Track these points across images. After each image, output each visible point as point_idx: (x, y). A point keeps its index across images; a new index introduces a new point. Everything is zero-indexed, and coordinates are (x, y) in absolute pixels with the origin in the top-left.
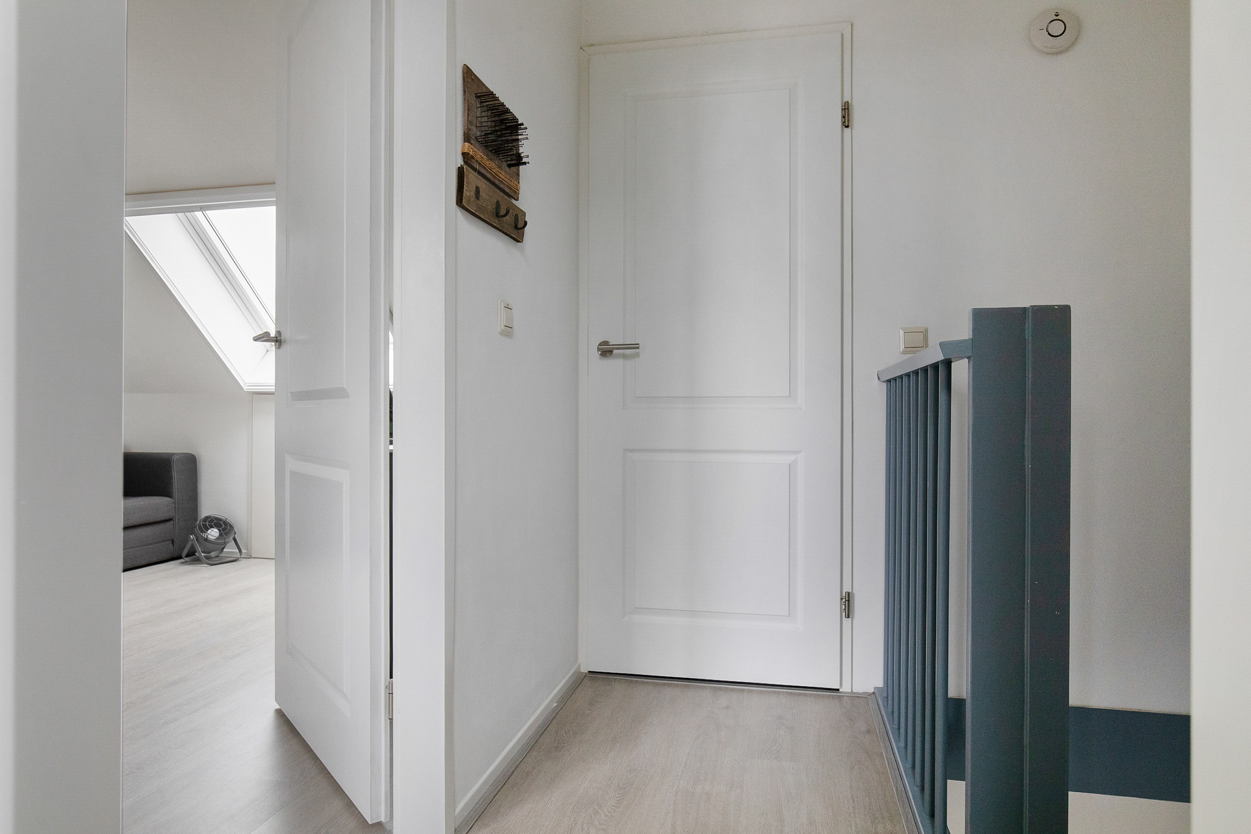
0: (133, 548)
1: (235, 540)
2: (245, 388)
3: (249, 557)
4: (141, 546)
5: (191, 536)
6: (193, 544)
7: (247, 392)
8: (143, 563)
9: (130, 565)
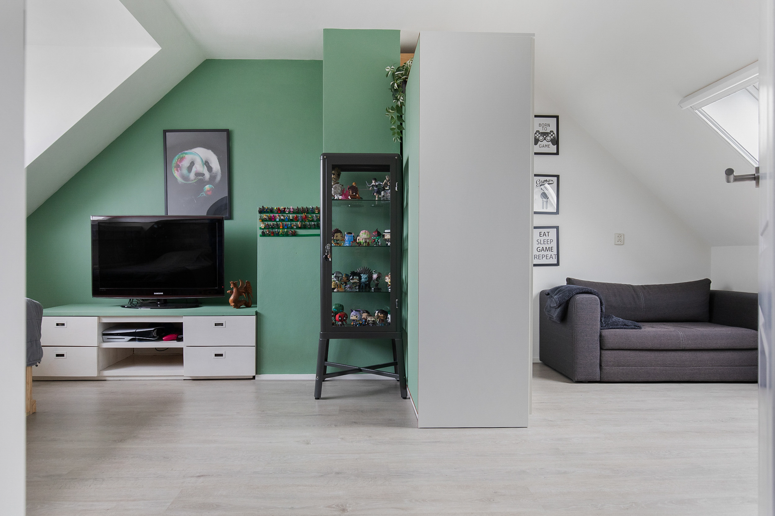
4: (729, 366)
9: (718, 379)
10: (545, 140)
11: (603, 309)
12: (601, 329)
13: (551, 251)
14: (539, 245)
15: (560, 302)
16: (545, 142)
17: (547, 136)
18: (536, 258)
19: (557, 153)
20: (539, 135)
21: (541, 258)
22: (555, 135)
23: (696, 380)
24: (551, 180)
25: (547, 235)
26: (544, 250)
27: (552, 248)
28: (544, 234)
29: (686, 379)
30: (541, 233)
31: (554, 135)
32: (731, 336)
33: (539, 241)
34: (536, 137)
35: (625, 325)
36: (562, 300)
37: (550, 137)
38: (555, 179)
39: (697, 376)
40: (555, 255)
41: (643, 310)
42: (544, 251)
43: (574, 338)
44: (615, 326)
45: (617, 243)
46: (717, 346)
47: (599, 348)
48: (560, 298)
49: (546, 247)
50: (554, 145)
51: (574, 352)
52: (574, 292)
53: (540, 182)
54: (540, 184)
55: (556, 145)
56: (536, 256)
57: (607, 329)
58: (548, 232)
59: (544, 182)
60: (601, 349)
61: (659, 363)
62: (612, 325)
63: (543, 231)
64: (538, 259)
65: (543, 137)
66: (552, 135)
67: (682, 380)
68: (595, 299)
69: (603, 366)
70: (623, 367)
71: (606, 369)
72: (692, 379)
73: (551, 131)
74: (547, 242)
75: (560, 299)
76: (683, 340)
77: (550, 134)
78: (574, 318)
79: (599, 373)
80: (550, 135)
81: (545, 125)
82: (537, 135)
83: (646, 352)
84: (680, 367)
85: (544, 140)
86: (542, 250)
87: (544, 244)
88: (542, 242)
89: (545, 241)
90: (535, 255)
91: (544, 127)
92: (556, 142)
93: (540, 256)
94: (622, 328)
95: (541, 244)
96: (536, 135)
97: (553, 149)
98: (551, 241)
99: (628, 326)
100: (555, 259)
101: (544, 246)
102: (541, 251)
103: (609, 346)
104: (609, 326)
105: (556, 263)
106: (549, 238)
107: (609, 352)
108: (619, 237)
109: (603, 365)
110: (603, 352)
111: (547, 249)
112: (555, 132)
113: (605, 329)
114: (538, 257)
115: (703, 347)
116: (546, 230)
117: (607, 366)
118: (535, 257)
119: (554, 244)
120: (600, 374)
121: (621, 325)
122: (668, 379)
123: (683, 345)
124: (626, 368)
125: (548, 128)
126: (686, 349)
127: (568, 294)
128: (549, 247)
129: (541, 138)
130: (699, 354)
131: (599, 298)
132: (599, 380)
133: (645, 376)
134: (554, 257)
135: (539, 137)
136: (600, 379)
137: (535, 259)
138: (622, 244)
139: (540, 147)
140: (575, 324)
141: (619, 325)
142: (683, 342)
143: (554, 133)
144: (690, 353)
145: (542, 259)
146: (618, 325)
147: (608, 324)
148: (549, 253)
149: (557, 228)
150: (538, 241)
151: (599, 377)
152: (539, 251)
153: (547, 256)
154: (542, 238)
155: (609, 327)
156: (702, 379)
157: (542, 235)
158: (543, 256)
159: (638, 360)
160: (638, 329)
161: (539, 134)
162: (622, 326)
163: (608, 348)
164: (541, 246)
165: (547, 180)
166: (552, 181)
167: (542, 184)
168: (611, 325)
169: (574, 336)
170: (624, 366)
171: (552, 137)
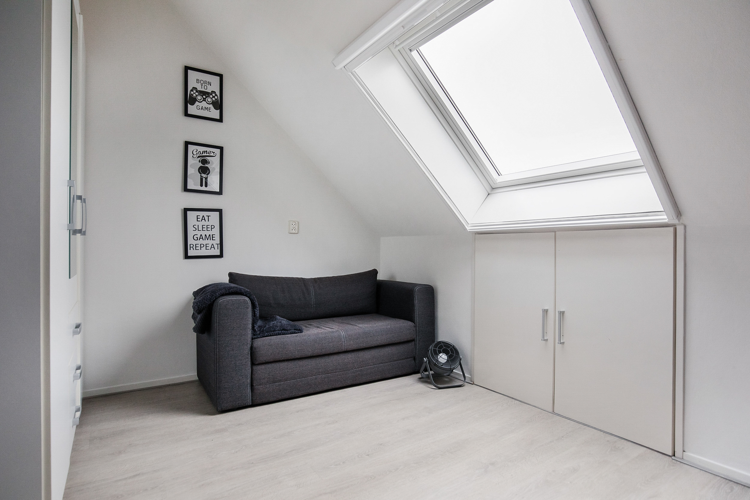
0: (382, 363)
1: (460, 364)
2: (468, 228)
3: (472, 383)
4: (389, 362)
5: (425, 359)
6: (426, 366)
7: (469, 232)
8: (390, 376)
9: (379, 377)
10: (205, 101)
11: (256, 313)
12: (252, 339)
13: (213, 240)
14: (197, 232)
15: (198, 308)
16: (204, 104)
17: (208, 97)
18: (192, 248)
19: (221, 120)
20: (197, 94)
21: (199, 248)
22: (218, 97)
23: (358, 382)
24: (212, 152)
25: (207, 219)
26: (202, 238)
27: (213, 236)
28: (203, 218)
29: (349, 383)
30: (198, 217)
31: (216, 97)
32: (390, 330)
33: (196, 227)
34: (192, 95)
35: (284, 330)
36: (202, 305)
37: (212, 99)
38: (218, 151)
39: (360, 378)
40: (218, 244)
41: (313, 307)
42: (203, 240)
43: (217, 354)
44: (272, 332)
45: (291, 232)
46: (378, 343)
47: (249, 363)
48: (200, 302)
49: (206, 235)
50: (216, 108)
51: (217, 373)
52: (217, 294)
53: (198, 152)
54: (198, 155)
55: (219, 110)
56: (192, 246)
57: (261, 337)
58: (208, 216)
59: (202, 154)
60: (253, 364)
61: (321, 370)
62: (268, 332)
63: (201, 214)
64: (195, 249)
65: (203, 97)
66: (214, 97)
67: (344, 385)
68: (244, 301)
69: (256, 386)
70: (280, 383)
71: (259, 388)
72: (354, 383)
73: (212, 92)
74: (207, 228)
75: (199, 304)
76: (344, 342)
77: (211, 94)
78: (216, 329)
79: (250, 395)
80: (211, 96)
81: (205, 82)
82: (195, 93)
83: (307, 360)
84: (343, 371)
85: (203, 100)
86: (200, 238)
87: (203, 230)
88: (200, 228)
89: (204, 227)
90: (190, 245)
91: (204, 85)
92: (219, 105)
93: (197, 246)
94: (280, 333)
95: (198, 230)
96: (192, 93)
97: (215, 114)
98: (213, 227)
99: (287, 330)
100: (218, 249)
101: (203, 233)
102: (198, 239)
103: (262, 360)
104: (264, 333)
105: (219, 254)
106: (210, 223)
107: (263, 367)
108: (294, 225)
109: (254, 385)
110: (255, 368)
111: (207, 237)
112: (218, 93)
113: (259, 338)
114: (194, 247)
115: (364, 345)
116: (205, 214)
117: (260, 385)
118: (190, 247)
119: (216, 232)
120: (252, 396)
121: (279, 330)
122: (330, 387)
123: (345, 347)
124: (283, 383)
125: (209, 86)
126: (348, 350)
127: (210, 296)
128: (210, 235)
129: (199, 98)
130: (361, 354)
131: (250, 299)
132: (251, 404)
133: (305, 389)
134: (216, 246)
135: (197, 96)
136: (252, 402)
137: (190, 249)
138: (297, 232)
139: (198, 108)
140: (218, 337)
141: (277, 331)
142: (345, 344)
143: (216, 95)
144: (353, 354)
145: (201, 249)
146: (275, 331)
147: (263, 331)
148: (210, 242)
149: (220, 211)
150: (194, 226)
151: (250, 400)
152: (196, 239)
153: (207, 245)
154: (200, 224)
155: (264, 335)
156: (364, 381)
157: (200, 219)
158: (202, 246)
159: (296, 371)
160: (299, 333)
161: (197, 92)
162: (280, 332)
163: (260, 362)
164: (199, 233)
165: (207, 151)
166: (214, 153)
167: (200, 155)
168: (266, 332)
169: (217, 353)
170: (280, 381)
171: (214, 99)
